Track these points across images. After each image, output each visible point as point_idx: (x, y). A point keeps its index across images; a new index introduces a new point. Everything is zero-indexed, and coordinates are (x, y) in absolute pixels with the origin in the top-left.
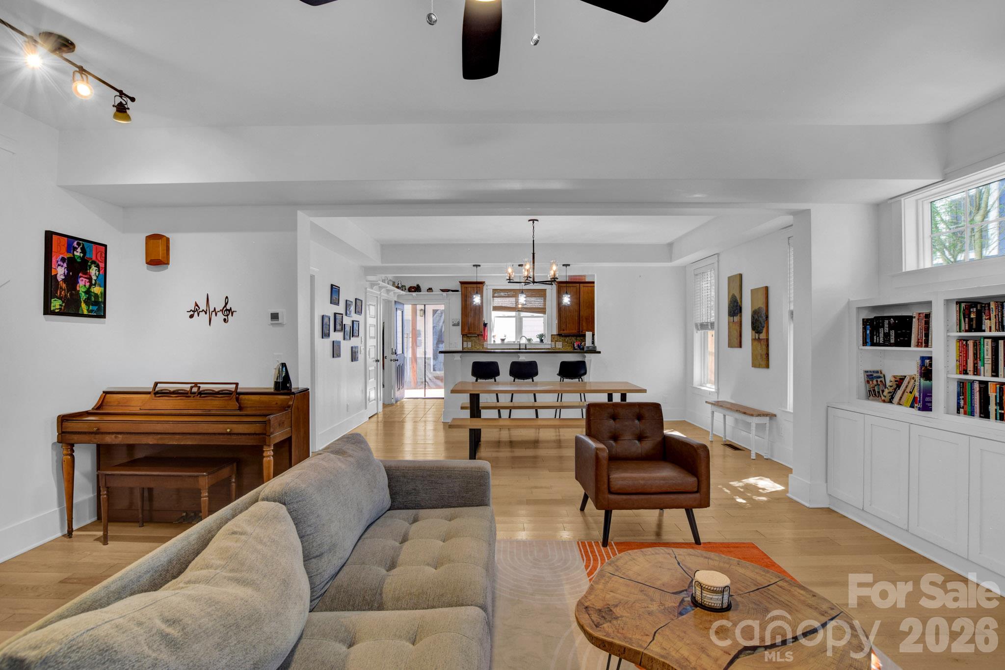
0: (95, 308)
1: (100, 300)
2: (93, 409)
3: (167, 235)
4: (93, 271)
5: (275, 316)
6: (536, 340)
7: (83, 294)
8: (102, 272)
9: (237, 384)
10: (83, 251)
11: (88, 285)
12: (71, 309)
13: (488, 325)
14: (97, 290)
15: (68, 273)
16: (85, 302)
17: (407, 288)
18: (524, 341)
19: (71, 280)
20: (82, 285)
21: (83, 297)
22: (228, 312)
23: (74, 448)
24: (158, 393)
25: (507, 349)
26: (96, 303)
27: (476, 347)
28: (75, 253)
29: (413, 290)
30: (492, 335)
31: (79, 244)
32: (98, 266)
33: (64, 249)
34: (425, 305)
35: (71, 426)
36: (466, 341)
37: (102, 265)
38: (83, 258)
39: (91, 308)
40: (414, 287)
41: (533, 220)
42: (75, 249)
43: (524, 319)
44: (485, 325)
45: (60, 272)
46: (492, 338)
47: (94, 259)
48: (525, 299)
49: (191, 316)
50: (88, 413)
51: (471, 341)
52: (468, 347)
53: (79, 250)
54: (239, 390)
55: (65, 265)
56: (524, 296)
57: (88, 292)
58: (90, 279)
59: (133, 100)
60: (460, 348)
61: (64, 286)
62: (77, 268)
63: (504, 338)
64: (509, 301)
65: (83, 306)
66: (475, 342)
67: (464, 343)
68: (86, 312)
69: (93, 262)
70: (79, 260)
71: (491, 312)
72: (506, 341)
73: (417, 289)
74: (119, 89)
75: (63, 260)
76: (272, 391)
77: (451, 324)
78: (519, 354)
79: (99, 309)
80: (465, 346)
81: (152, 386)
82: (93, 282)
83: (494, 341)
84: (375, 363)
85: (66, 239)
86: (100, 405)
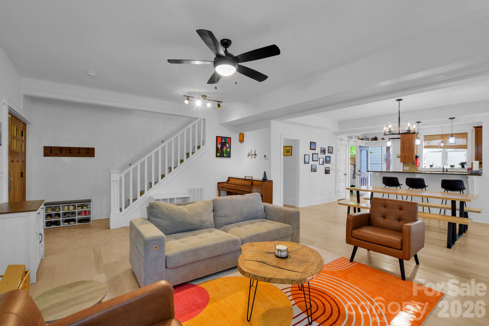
0: (228, 155)
1: (229, 152)
2: (226, 182)
3: (243, 133)
4: (227, 145)
5: (265, 156)
6: (458, 166)
7: (225, 151)
8: (230, 145)
9: (252, 177)
10: (225, 140)
11: (226, 149)
12: (222, 156)
13: (419, 157)
14: (228, 150)
15: (221, 146)
16: (225, 153)
17: (370, 139)
18: (448, 167)
19: (222, 148)
20: (224, 149)
21: (225, 152)
22: (255, 155)
23: (220, 191)
24: (245, 180)
25: (434, 171)
26: (228, 154)
27: (412, 170)
28: (223, 141)
29: (373, 140)
30: (423, 163)
31: (224, 138)
32: (228, 144)
33: (220, 140)
34: (382, 147)
35: (220, 185)
36: (405, 166)
37: (230, 143)
38: (225, 142)
39: (227, 155)
40: (373, 138)
41: (399, 100)
42: (223, 140)
43: (448, 153)
44: (417, 157)
45: (219, 146)
46: (423, 165)
47: (228, 142)
48: (454, 140)
49: (248, 157)
50: (224, 183)
51: (409, 166)
52: (407, 169)
53: (224, 140)
54: (252, 179)
55: (220, 144)
56: (454, 138)
57: (226, 151)
58: (227, 147)
59: (222, 102)
60: (402, 171)
61: (220, 150)
62: (223, 145)
63: (432, 165)
64: (437, 142)
65: (225, 154)
66: (411, 167)
67: (404, 167)
68: (225, 156)
69: (227, 143)
70: (224, 143)
71: (423, 149)
72: (433, 167)
73: (376, 139)
74: (218, 101)
75: (220, 143)
76: (262, 180)
77: (396, 157)
78: (415, 174)
79: (229, 155)
80: (405, 169)
81: (244, 177)
82: (227, 148)
83: (425, 166)
84: (345, 176)
85: (221, 137)
86: (228, 181)
